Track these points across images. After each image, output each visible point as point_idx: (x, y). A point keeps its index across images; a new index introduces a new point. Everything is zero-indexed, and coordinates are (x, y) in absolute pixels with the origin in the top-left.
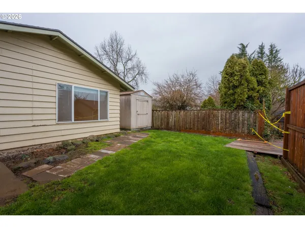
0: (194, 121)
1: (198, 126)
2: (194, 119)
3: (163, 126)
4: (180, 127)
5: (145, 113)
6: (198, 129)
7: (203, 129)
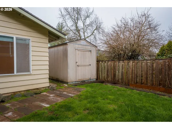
0: (147, 74)
1: (152, 81)
2: (147, 71)
3: (110, 79)
4: (128, 81)
5: (88, 64)
6: (153, 84)
7: (160, 84)
